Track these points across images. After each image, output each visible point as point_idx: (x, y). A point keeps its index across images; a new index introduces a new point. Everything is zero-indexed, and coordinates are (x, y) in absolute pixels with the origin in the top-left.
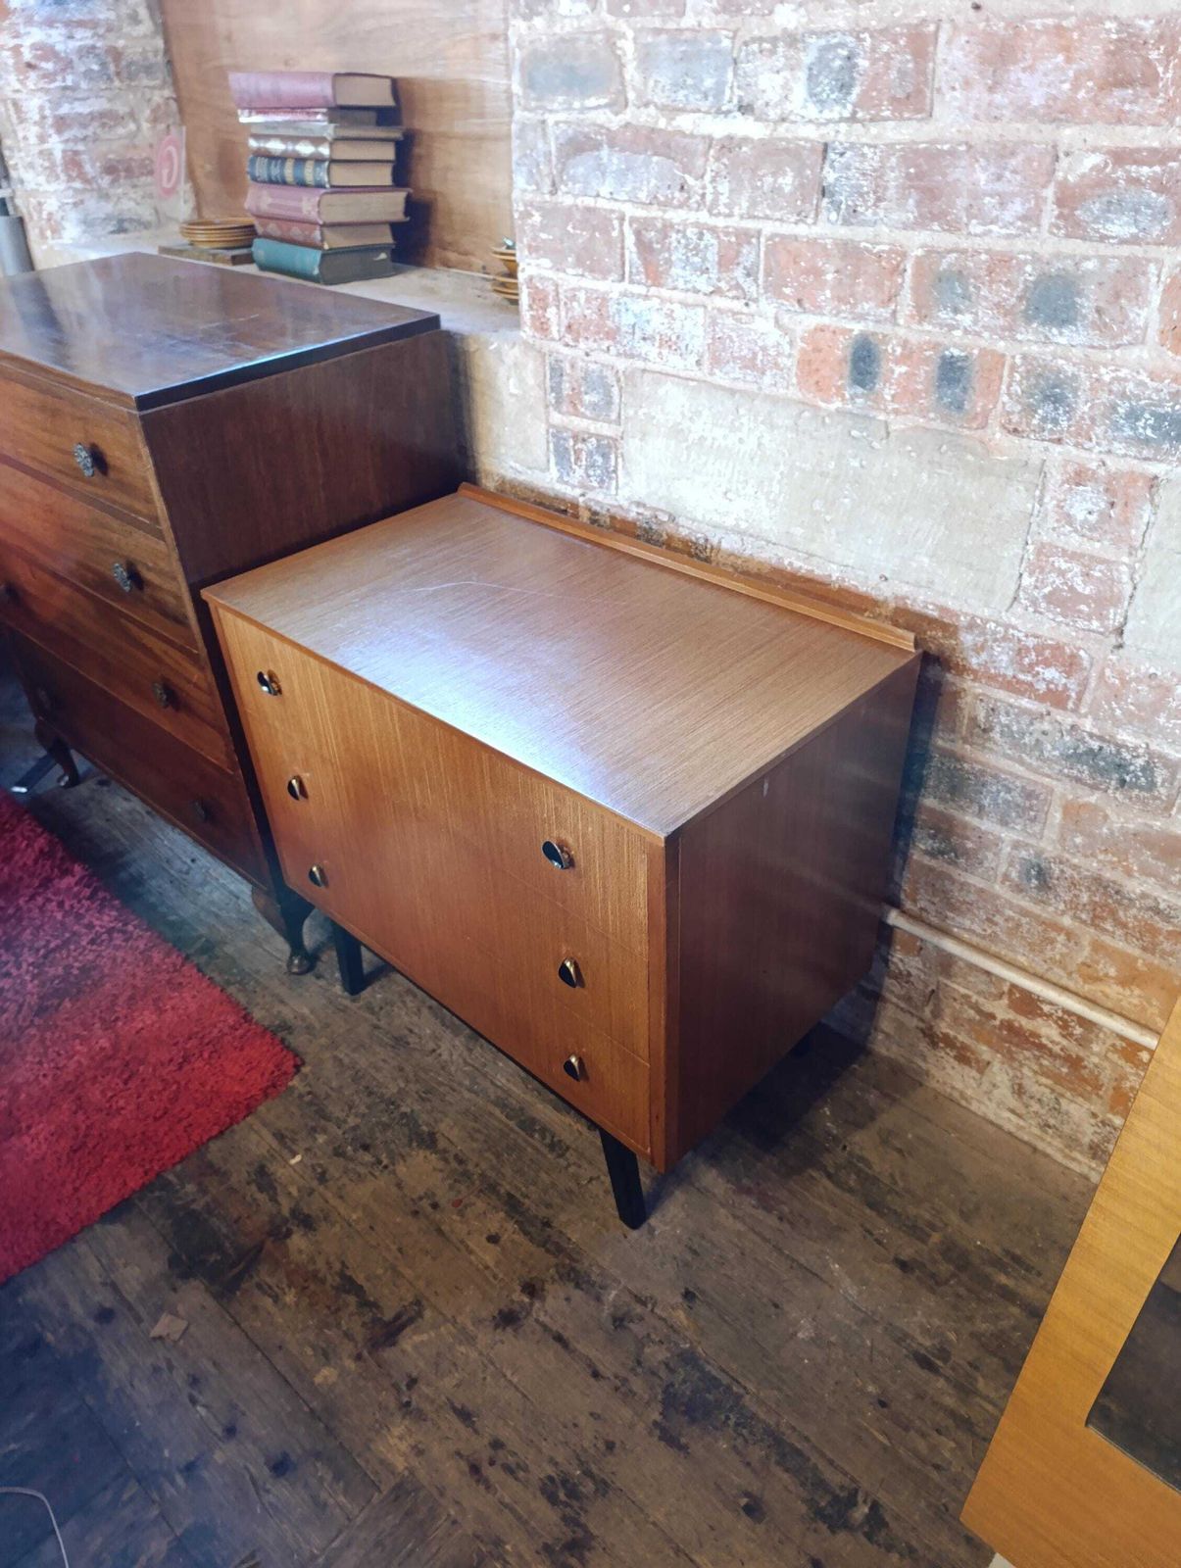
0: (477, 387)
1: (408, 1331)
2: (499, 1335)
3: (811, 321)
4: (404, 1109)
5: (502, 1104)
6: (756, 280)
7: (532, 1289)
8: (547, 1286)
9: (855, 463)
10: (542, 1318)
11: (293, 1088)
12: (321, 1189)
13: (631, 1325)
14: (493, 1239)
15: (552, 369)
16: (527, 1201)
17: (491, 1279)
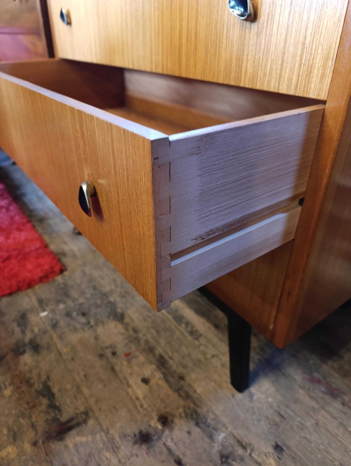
1: (73, 432)
2: (136, 449)
4: (111, 299)
7: (165, 420)
8: (176, 420)
12: (52, 332)
13: (234, 463)
14: (145, 381)
17: (139, 407)
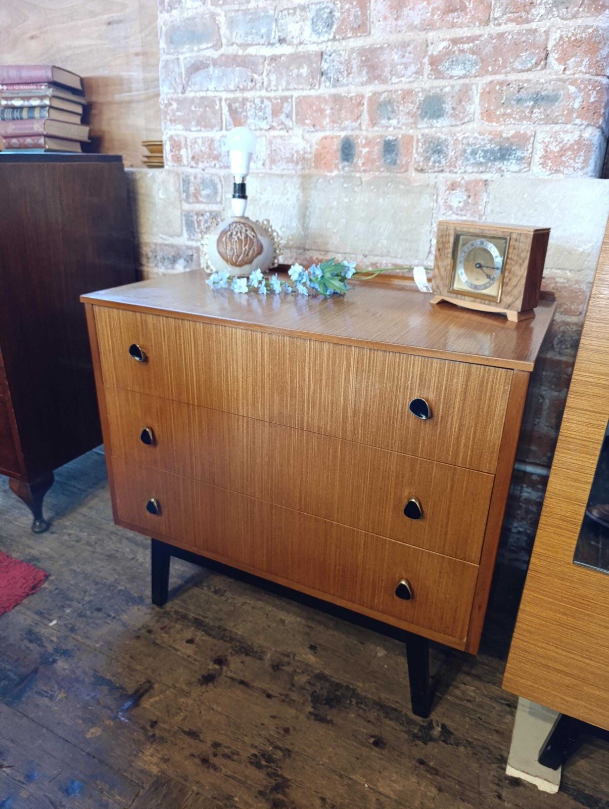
0: (141, 198)
1: (145, 697)
2: (204, 688)
3: (320, 135)
4: (120, 588)
6: (291, 119)
7: (220, 661)
8: (229, 658)
9: (346, 200)
10: (229, 674)
12: (73, 635)
13: (284, 668)
14: (190, 641)
15: (184, 181)
17: (193, 662)
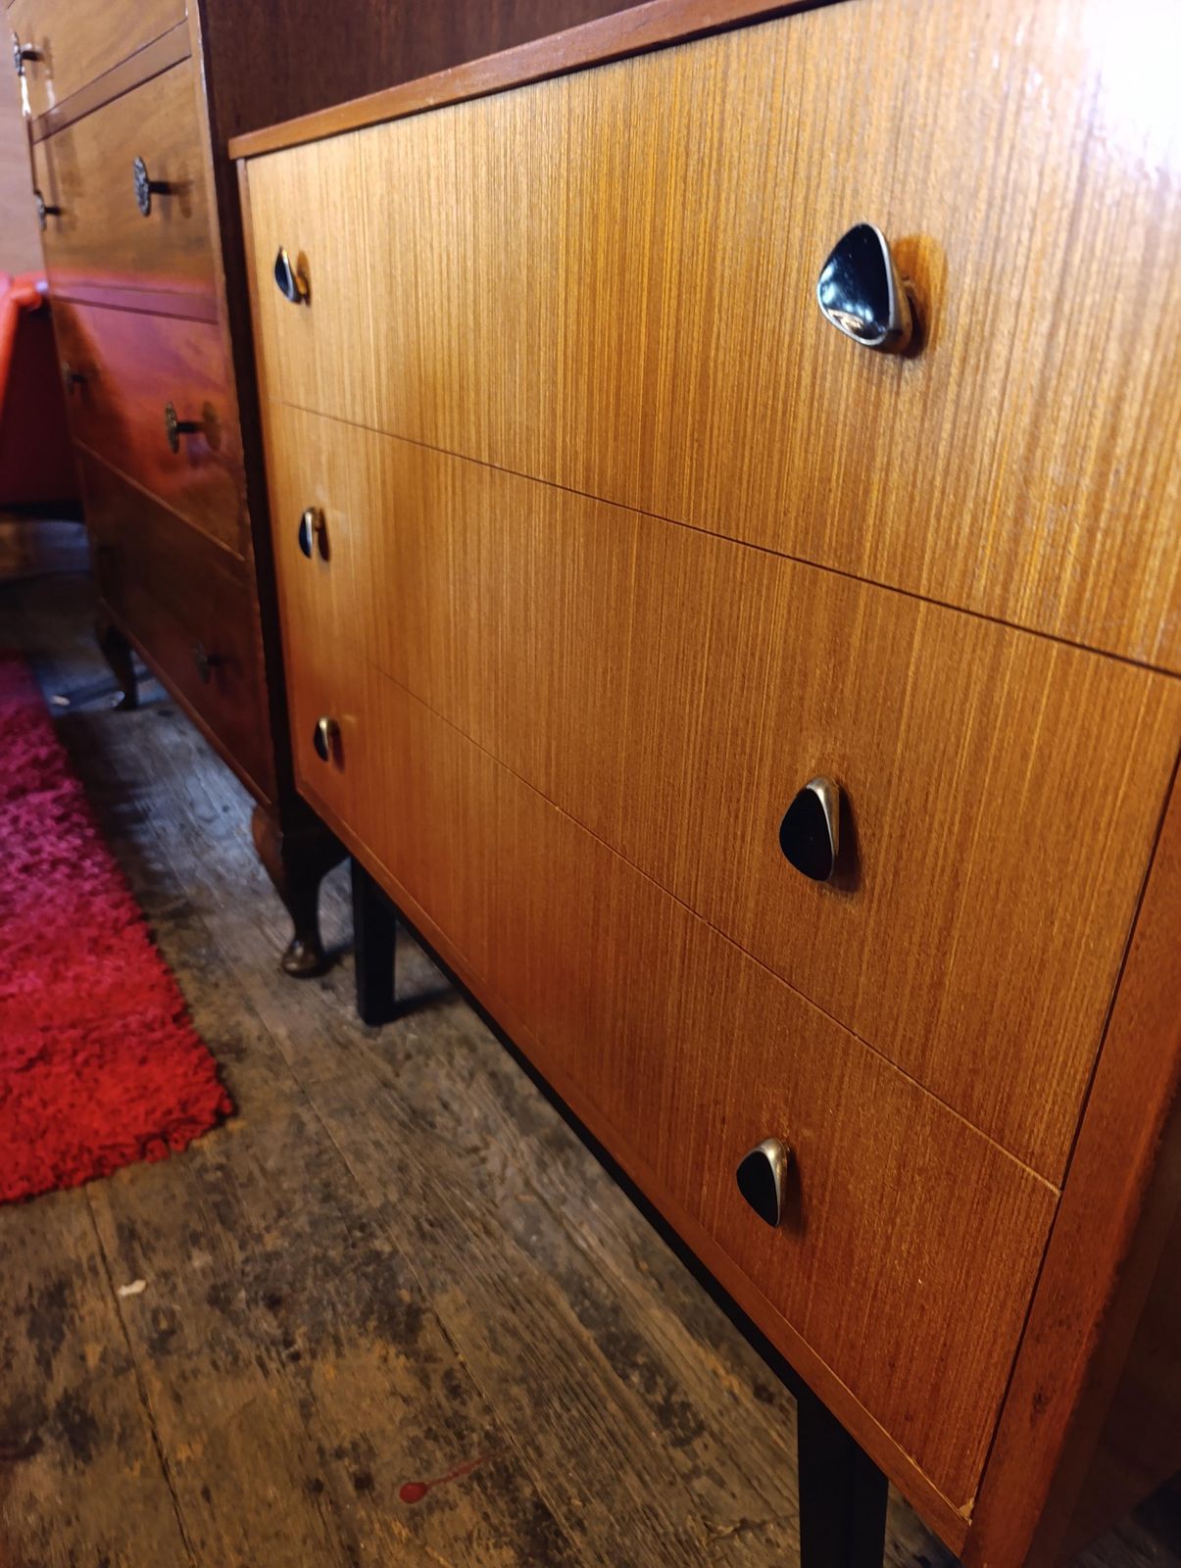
5: (578, 1288)
11: (199, 1151)
16: (577, 1538)
